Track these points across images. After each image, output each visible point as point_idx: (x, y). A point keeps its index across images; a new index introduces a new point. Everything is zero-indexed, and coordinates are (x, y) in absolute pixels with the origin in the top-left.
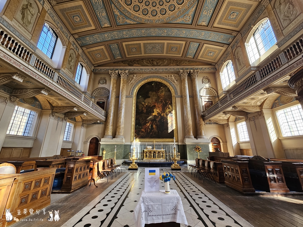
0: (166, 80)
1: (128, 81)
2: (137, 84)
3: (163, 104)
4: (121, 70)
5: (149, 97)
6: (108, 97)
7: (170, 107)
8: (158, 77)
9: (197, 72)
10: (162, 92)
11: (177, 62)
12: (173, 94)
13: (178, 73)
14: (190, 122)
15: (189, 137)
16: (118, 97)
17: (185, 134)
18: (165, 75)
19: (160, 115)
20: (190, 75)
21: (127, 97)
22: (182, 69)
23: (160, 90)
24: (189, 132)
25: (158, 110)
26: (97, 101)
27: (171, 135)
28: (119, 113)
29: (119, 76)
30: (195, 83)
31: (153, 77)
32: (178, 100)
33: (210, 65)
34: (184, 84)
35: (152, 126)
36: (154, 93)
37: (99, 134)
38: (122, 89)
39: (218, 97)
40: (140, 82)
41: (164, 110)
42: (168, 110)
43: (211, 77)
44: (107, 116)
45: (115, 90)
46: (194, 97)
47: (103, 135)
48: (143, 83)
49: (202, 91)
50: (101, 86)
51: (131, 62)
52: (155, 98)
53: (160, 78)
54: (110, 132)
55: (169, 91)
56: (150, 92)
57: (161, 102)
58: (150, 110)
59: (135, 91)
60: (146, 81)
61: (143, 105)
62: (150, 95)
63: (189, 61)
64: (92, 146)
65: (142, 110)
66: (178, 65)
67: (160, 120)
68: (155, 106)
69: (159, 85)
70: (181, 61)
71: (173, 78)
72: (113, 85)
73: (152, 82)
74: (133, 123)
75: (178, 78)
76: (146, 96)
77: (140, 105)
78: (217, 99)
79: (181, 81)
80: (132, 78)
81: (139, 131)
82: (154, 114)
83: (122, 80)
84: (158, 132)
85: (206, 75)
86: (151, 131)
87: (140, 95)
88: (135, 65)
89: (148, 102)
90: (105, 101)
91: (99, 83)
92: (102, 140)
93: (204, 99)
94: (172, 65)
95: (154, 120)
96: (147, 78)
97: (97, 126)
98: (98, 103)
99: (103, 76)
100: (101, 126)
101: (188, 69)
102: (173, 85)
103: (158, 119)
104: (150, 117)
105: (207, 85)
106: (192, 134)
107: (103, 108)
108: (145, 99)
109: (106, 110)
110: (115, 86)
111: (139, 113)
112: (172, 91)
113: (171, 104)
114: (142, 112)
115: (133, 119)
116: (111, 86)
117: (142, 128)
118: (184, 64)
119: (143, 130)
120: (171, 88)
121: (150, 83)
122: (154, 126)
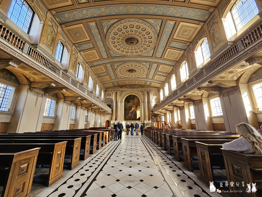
0: (137, 94)
1: (121, 95)
2: (125, 96)
3: (136, 106)
4: (118, 90)
5: (130, 102)
6: (112, 102)
7: (139, 107)
8: (134, 93)
9: (151, 91)
10: (136, 100)
11: (142, 86)
12: (141, 101)
13: (143, 91)
14: (147, 114)
15: (146, 120)
16: (116, 102)
17: (145, 119)
18: (137, 92)
19: (135, 110)
20: (148, 92)
21: (120, 102)
22: (144, 90)
23: (135, 99)
24: (146, 118)
25: (134, 108)
26: (107, 104)
27: (139, 119)
28: (117, 110)
29: (117, 93)
30: (150, 96)
31: (132, 93)
32: (142, 104)
33: (157, 88)
34: (145, 97)
35: (131, 115)
36: (132, 100)
37: (109, 119)
38: (118, 99)
39: (160, 102)
40: (126, 95)
41: (136, 108)
42: (138, 108)
43: (157, 93)
44: (112, 111)
45: (115, 100)
46: (149, 102)
47: (111, 119)
48: (127, 95)
49: (153, 99)
50: (108, 97)
51: (122, 86)
52: (132, 103)
53: (135, 93)
54: (114, 118)
55: (139, 99)
56: (130, 100)
57: (135, 104)
58: (130, 108)
59: (124, 100)
60: (129, 95)
61: (127, 106)
62: (130, 101)
63: (148, 86)
64: (106, 124)
65: (127, 108)
66: (143, 88)
67: (135, 112)
68: (132, 106)
69: (134, 97)
70: (144, 86)
71: (141, 93)
72: (114, 97)
73: (131, 95)
74: (123, 114)
75: (143, 93)
76: (129, 102)
77: (126, 106)
78: (159, 103)
79: (144, 95)
80: (122, 94)
81: (126, 117)
82: (132, 110)
83: (118, 95)
84: (134, 118)
85: (155, 92)
86: (131, 117)
87: (126, 101)
88: (123, 88)
89: (130, 104)
90: (111, 104)
91: (108, 96)
92: (111, 121)
93: (153, 103)
94: (140, 88)
95: (132, 113)
96: (129, 93)
97: (108, 115)
98: (108, 105)
99: (109, 92)
100: (110, 116)
101: (147, 90)
102: (141, 97)
103: (134, 112)
104: (130, 111)
105: (155, 97)
106: (147, 119)
107: (110, 107)
108: (128, 103)
109: (111, 109)
110: (115, 97)
111: (125, 109)
112: (140, 100)
113: (139, 105)
114: (127, 109)
115: (123, 112)
116: (113, 97)
117: (127, 116)
118: (145, 87)
119: (127, 117)
120: (139, 98)
121: (130, 96)
122: (132, 115)
